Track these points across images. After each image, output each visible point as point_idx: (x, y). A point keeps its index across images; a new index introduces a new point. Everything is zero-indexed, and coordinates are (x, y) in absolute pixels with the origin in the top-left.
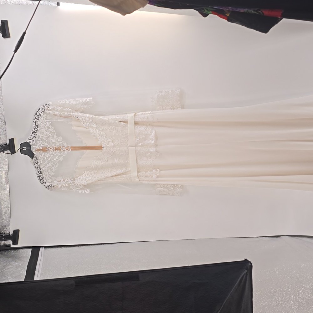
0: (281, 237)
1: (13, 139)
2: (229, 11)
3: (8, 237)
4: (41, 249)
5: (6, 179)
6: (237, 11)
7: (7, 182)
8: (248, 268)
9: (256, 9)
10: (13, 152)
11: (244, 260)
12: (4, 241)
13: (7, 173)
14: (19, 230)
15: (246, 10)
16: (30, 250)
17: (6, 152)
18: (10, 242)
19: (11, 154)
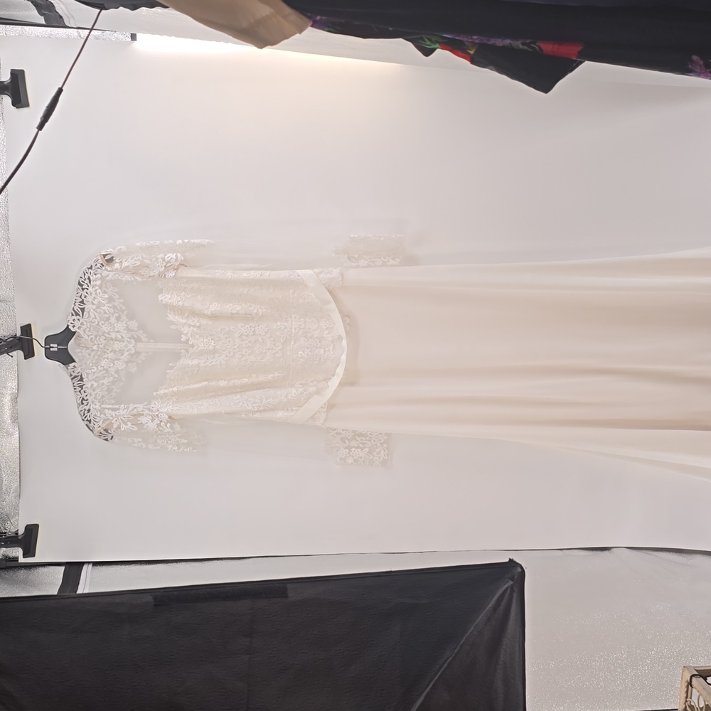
0: (612, 550)
1: (29, 325)
2: (473, 44)
3: (12, 541)
4: (85, 567)
5: (12, 413)
6: (490, 43)
7: (15, 419)
8: (516, 577)
9: (528, 41)
10: (29, 353)
11: (507, 560)
12: (4, 549)
13: (15, 400)
14: (37, 526)
15: (507, 42)
16: (62, 569)
17: (14, 353)
18: (17, 552)
19: (25, 359)
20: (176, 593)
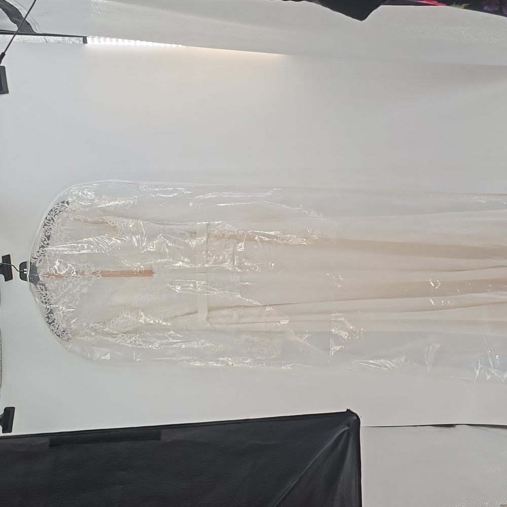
0: (456, 426)
1: (9, 255)
8: (352, 424)
10: (9, 277)
11: (345, 410)
19: (5, 281)
20: (69, 436)
